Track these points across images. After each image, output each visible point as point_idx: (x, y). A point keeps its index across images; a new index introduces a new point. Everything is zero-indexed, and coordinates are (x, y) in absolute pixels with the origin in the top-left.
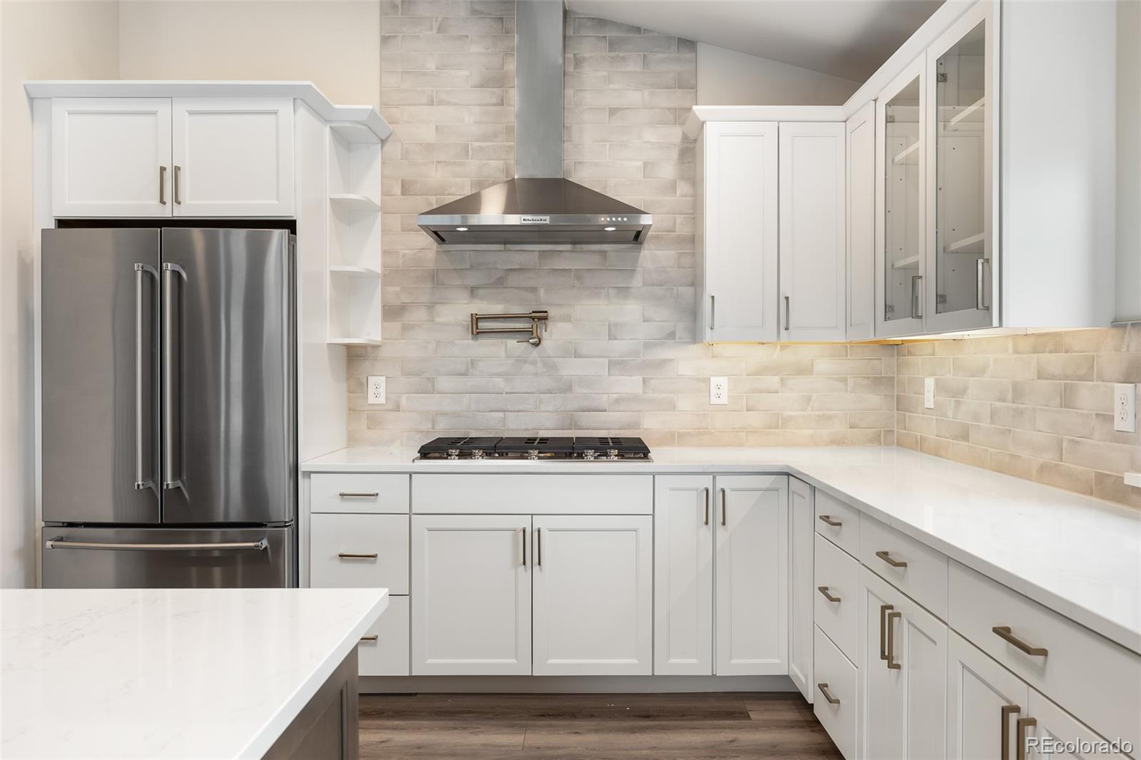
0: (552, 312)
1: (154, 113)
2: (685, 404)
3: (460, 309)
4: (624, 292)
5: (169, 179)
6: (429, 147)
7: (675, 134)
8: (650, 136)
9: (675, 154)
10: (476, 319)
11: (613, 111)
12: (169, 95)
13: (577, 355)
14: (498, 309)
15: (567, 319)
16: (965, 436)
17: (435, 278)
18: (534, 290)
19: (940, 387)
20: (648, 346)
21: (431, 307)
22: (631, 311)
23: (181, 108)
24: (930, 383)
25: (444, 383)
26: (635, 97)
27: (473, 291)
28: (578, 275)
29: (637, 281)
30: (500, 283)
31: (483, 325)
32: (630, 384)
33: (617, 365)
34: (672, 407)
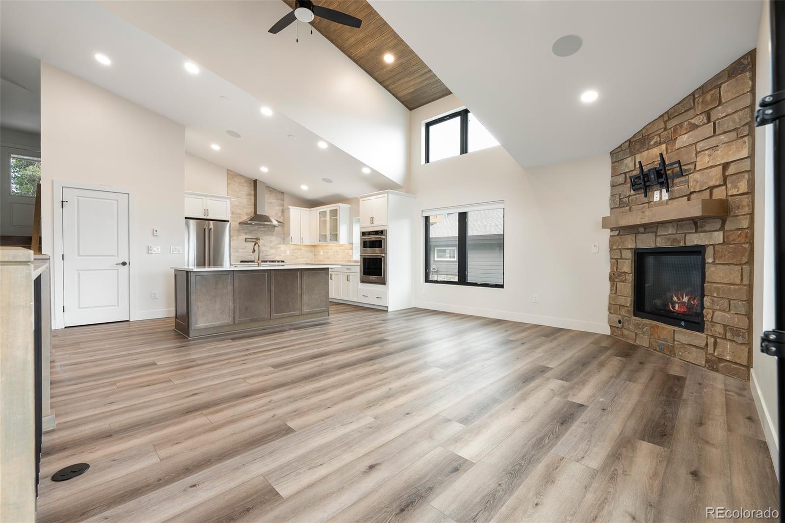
0: (261, 238)
1: (202, 199)
2: (283, 255)
3: (243, 237)
4: (273, 235)
5: (206, 212)
6: (237, 206)
7: (281, 208)
8: (277, 208)
9: (281, 211)
10: (246, 239)
11: (270, 203)
12: (206, 196)
13: (264, 246)
14: (250, 237)
15: (263, 239)
16: (328, 258)
17: (239, 231)
18: (257, 234)
19: (323, 252)
20: (276, 245)
21: (238, 236)
22: (273, 238)
23: (208, 199)
24: (322, 251)
25: (240, 250)
26: (274, 201)
27: (246, 233)
28: (265, 232)
29: (274, 233)
30: (251, 232)
31: (248, 240)
32: (273, 251)
33: (271, 248)
34: (280, 255)
